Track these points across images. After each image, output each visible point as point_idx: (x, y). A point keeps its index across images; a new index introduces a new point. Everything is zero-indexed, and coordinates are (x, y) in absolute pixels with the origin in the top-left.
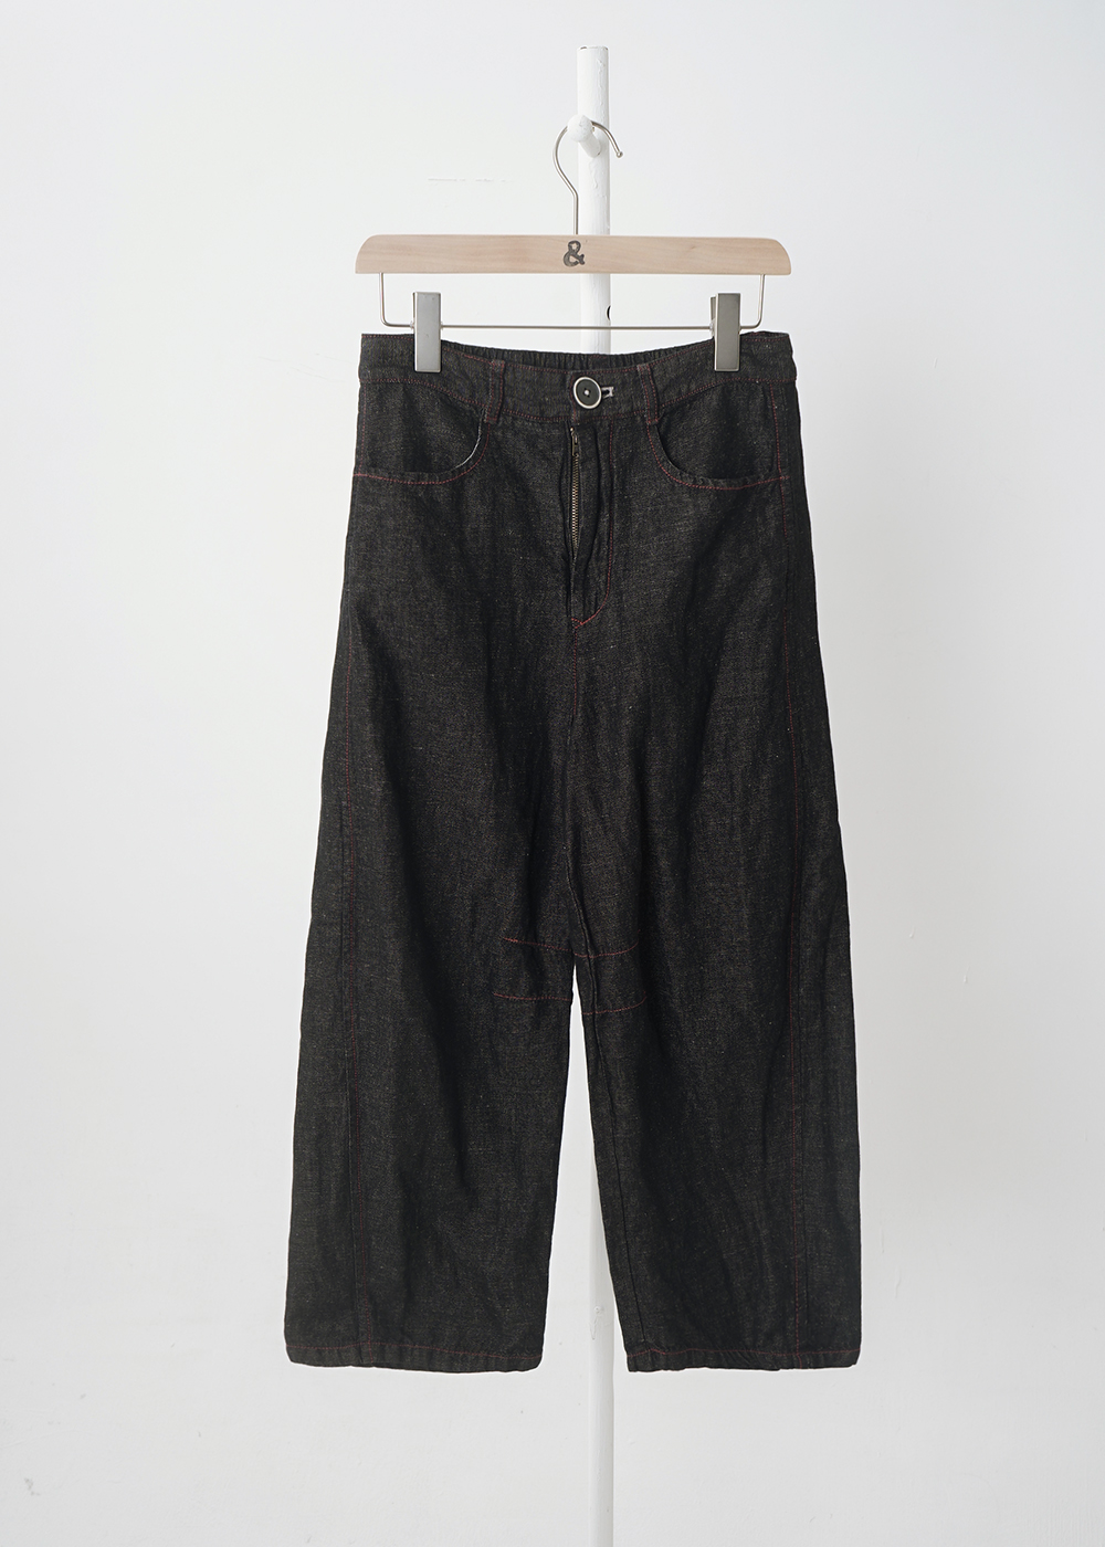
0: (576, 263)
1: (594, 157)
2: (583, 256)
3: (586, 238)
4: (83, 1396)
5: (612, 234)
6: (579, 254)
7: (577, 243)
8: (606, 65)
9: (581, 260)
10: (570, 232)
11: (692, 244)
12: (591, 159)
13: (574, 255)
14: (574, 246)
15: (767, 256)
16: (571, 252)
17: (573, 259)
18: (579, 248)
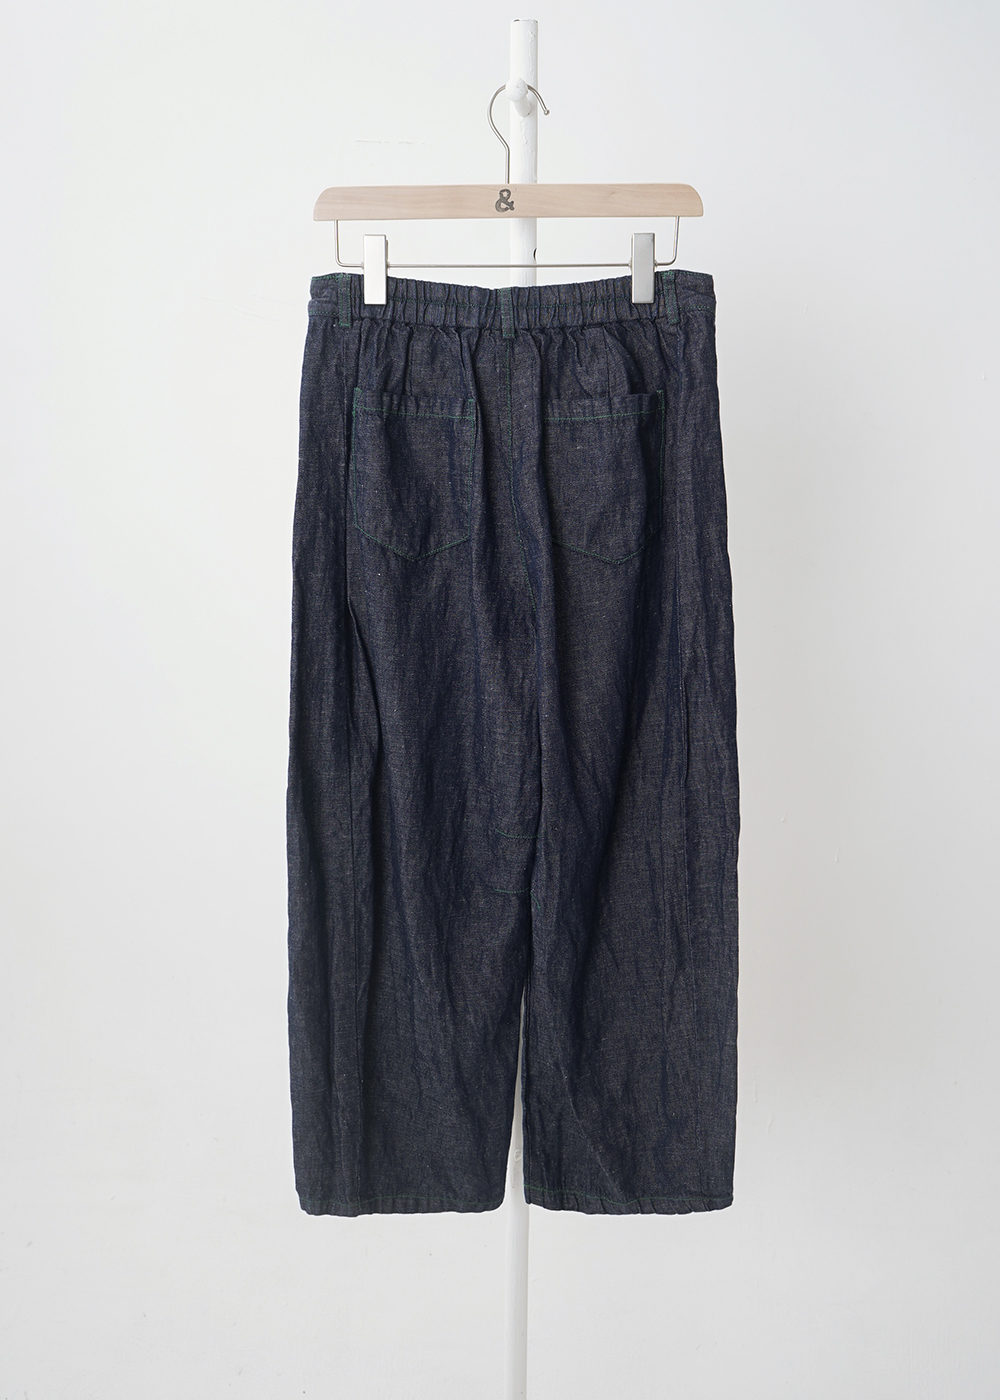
0: (506, 209)
1: (525, 116)
2: (512, 202)
3: (516, 187)
4: (30, 1244)
5: (538, 182)
6: (509, 201)
7: (508, 191)
8: (536, 36)
9: (511, 206)
10: (501, 182)
11: (612, 190)
12: (522, 118)
13: (505, 202)
14: (505, 194)
15: (682, 200)
16: (503, 199)
17: (503, 206)
18: (509, 195)
